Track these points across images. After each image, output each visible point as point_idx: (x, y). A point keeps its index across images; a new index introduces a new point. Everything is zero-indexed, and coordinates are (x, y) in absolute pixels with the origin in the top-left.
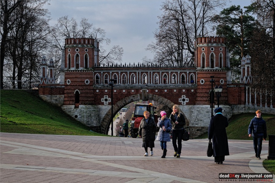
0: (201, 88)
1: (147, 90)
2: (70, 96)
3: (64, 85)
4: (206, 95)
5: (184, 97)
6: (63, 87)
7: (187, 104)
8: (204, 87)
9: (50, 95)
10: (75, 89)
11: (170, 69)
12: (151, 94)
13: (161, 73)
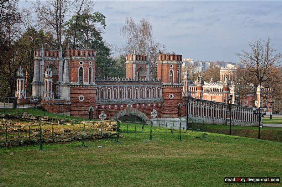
0: (170, 102)
1: (132, 105)
2: (84, 114)
3: (70, 101)
4: (175, 109)
5: (154, 110)
6: (70, 103)
7: (156, 117)
8: (173, 101)
9: (58, 113)
10: (89, 106)
11: (146, 84)
12: (134, 109)
13: (140, 88)
